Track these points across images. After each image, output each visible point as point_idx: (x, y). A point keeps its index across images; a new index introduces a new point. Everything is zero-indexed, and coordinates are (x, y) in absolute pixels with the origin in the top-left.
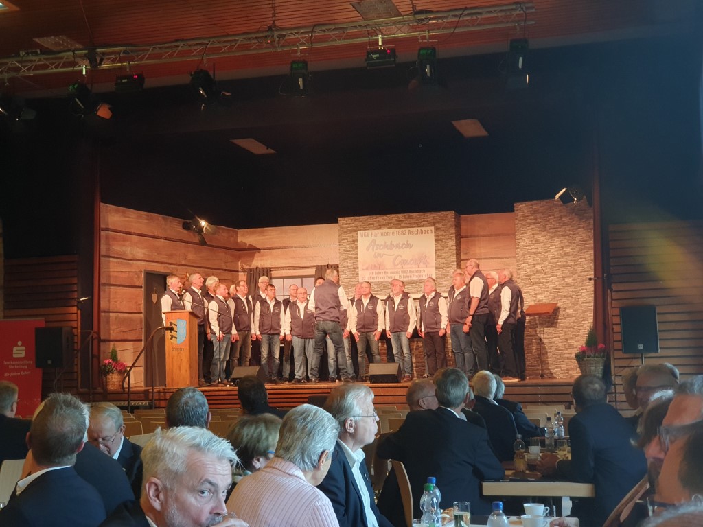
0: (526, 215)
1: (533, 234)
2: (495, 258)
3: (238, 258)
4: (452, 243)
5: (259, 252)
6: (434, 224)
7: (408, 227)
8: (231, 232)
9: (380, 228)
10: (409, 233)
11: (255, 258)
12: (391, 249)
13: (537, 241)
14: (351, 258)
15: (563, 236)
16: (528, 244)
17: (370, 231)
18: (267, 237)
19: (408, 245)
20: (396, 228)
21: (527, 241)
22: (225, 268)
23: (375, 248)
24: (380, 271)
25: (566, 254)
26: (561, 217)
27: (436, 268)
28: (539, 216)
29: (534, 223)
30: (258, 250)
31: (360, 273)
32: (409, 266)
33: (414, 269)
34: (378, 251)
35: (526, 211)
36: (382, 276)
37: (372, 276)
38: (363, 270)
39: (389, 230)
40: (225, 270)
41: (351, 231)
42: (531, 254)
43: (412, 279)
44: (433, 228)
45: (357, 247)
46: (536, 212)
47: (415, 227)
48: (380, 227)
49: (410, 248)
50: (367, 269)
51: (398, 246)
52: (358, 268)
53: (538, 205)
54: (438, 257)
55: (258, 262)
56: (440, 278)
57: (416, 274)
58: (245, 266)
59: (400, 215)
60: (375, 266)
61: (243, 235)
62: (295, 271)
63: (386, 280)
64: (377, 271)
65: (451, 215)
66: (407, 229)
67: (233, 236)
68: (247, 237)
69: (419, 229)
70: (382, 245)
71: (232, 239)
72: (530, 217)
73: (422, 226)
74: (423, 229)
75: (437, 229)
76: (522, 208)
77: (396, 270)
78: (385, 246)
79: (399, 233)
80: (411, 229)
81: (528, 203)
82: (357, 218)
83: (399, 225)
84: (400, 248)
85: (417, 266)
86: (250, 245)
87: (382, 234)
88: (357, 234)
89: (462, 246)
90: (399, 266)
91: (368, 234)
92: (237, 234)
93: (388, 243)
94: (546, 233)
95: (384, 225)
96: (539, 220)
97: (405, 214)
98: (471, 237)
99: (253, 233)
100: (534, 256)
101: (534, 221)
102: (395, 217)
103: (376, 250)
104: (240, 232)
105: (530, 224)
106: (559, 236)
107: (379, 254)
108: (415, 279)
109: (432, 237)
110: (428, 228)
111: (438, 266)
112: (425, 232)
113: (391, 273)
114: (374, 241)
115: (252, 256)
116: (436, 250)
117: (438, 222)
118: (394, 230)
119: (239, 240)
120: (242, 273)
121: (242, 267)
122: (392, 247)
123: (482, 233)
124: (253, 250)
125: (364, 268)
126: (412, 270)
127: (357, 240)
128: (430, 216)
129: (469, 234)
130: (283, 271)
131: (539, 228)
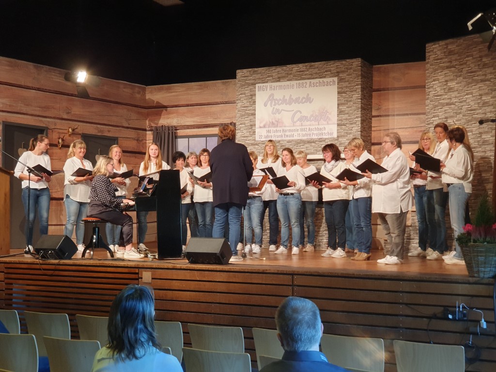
0: (439, 57)
1: (446, 81)
2: (411, 114)
3: (147, 116)
4: (357, 96)
5: (166, 110)
6: (337, 74)
7: (309, 79)
8: (137, 89)
9: (279, 81)
10: (310, 85)
11: (162, 116)
12: (290, 104)
13: (450, 89)
14: (249, 115)
15: (482, 81)
16: (439, 94)
17: (268, 84)
18: (173, 94)
19: (308, 100)
20: (296, 80)
21: (438, 89)
22: (127, 125)
23: (273, 103)
24: (278, 129)
25: (485, 104)
26: (481, 57)
27: (338, 125)
28: (454, 57)
29: (448, 67)
30: (166, 107)
31: (257, 130)
32: (309, 123)
33: (314, 127)
34: (277, 107)
35: (439, 53)
36: (279, 134)
37: (270, 134)
38: (260, 127)
39: (288, 83)
40: (128, 128)
41: (249, 85)
42: (443, 105)
43: (311, 137)
44: (336, 79)
45: (254, 102)
46: (451, 53)
47: (316, 78)
48: (279, 79)
49: (310, 102)
50: (264, 127)
51: (297, 101)
52: (255, 125)
53: (453, 44)
54: (340, 112)
55: (166, 120)
56: (342, 136)
57: (315, 132)
58: (153, 125)
59: (301, 65)
60: (273, 123)
61: (151, 92)
62: (200, 130)
63: (283, 138)
64: (275, 129)
65: (357, 62)
66: (308, 81)
67: (139, 93)
68: (156, 94)
69: (321, 80)
70: (280, 100)
71: (138, 96)
72: (444, 60)
73: (325, 77)
74: (325, 80)
75: (341, 80)
76: (434, 50)
77: (294, 128)
78: (284, 101)
79: (299, 86)
80: (312, 81)
81: (442, 43)
82: (256, 69)
83: (300, 77)
84: (299, 103)
85: (317, 123)
86: (158, 102)
87: (280, 87)
88: (255, 88)
89: (373, 101)
90: (298, 123)
91: (267, 87)
92: (144, 90)
93: (287, 98)
94: (461, 78)
95: (283, 77)
96: (454, 63)
97: (307, 64)
98: (384, 90)
99: (160, 90)
100: (446, 108)
101: (448, 64)
102: (295, 68)
103: (275, 105)
104: (149, 88)
105: (443, 68)
106: (477, 82)
107: (278, 110)
108: (315, 137)
109: (334, 89)
110: (331, 79)
111: (340, 122)
112: (328, 84)
113: (290, 131)
114: (272, 95)
115: (159, 115)
116: (338, 105)
117: (343, 72)
118: (294, 83)
119: (147, 98)
120: (150, 132)
121: (150, 124)
122: (291, 101)
123: (397, 85)
124: (159, 108)
125: (262, 125)
126: (311, 127)
127: (255, 95)
128: (333, 65)
129: (382, 87)
130: (188, 130)
131: (453, 73)
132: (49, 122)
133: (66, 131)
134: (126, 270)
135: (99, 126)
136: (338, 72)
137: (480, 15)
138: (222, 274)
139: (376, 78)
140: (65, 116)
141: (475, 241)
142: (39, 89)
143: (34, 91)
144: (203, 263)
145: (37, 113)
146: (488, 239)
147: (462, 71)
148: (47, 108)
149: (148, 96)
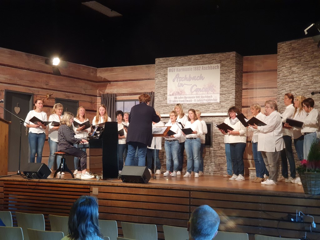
0: (286, 51)
1: (291, 67)
2: (267, 88)
3: (97, 87)
4: (233, 76)
5: (110, 84)
6: (220, 62)
7: (202, 64)
8: (91, 70)
9: (183, 66)
10: (203, 69)
11: (107, 88)
12: (189, 80)
13: (293, 72)
14: (163, 87)
15: (314, 67)
16: (286, 75)
17: (176, 68)
18: (115, 73)
19: (201, 78)
20: (194, 65)
21: (285, 72)
22: (84, 93)
23: (179, 80)
24: (182, 96)
25: (316, 82)
26: (313, 52)
27: (221, 94)
28: (295, 52)
29: (291, 58)
30: (109, 82)
31: (168, 97)
32: (201, 93)
33: (204, 95)
34: (181, 82)
35: (286, 49)
36: (182, 99)
37: (176, 100)
38: (170, 95)
39: (189, 67)
40: (85, 95)
41: (163, 68)
42: (288, 82)
43: (203, 102)
44: (219, 65)
45: (167, 79)
46: (294, 49)
47: (206, 64)
48: (182, 65)
49: (203, 80)
50: (173, 95)
51: (194, 78)
52: (167, 94)
53: (295, 44)
54: (222, 86)
55: (109, 90)
56: (223, 102)
57: (206, 99)
58: (101, 93)
59: (197, 56)
60: (178, 93)
61: (100, 72)
62: (131, 96)
63: (185, 102)
64: (179, 96)
65: (233, 54)
66: (201, 66)
67: (93, 72)
68: (103, 74)
69: (210, 65)
70: (183, 77)
71: (92, 74)
72: (289, 53)
73: (212, 64)
74: (212, 65)
75: (222, 66)
76: (283, 47)
77: (192, 96)
78: (186, 79)
79: (196, 69)
80: (204, 66)
81: (288, 42)
82: (168, 58)
83: (196, 63)
84: (195, 80)
85: (207, 93)
86: (104, 79)
87: (183, 70)
88: (167, 70)
89: (243, 79)
90: (195, 93)
91: (174, 69)
92: (96, 71)
93: (188, 76)
94: (300, 65)
95: (185, 63)
96: (296, 56)
97: (200, 55)
98: (250, 72)
99: (106, 71)
100: (290, 84)
101: (291, 56)
102: (193, 57)
103: (180, 81)
104: (99, 70)
105: (289, 59)
106: (311, 68)
107: (181, 84)
108: (205, 102)
109: (218, 71)
110: (216, 65)
111: (221, 92)
112: (214, 68)
113: (189, 97)
114: (178, 75)
115: (105, 86)
116: (221, 81)
117: (224, 60)
118: (192, 67)
119: (98, 76)
120: (99, 98)
121: (99, 92)
122: (190, 79)
123: (258, 69)
124: (106, 82)
125: (171, 94)
126: (203, 95)
127: (167, 74)
128: (218, 56)
129: (249, 70)
130: (124, 97)
131: (295, 62)
132: (34, 90)
133: (45, 96)
134: (82, 186)
135: (66, 93)
136: (221, 61)
137: (312, 25)
138: (144, 189)
139: (245, 65)
140: (45, 87)
141: (308, 171)
142: (28, 69)
143: (25, 70)
144: (132, 182)
145: (27, 84)
146: (317, 169)
147: (300, 61)
148: (33, 81)
149: (99, 75)
